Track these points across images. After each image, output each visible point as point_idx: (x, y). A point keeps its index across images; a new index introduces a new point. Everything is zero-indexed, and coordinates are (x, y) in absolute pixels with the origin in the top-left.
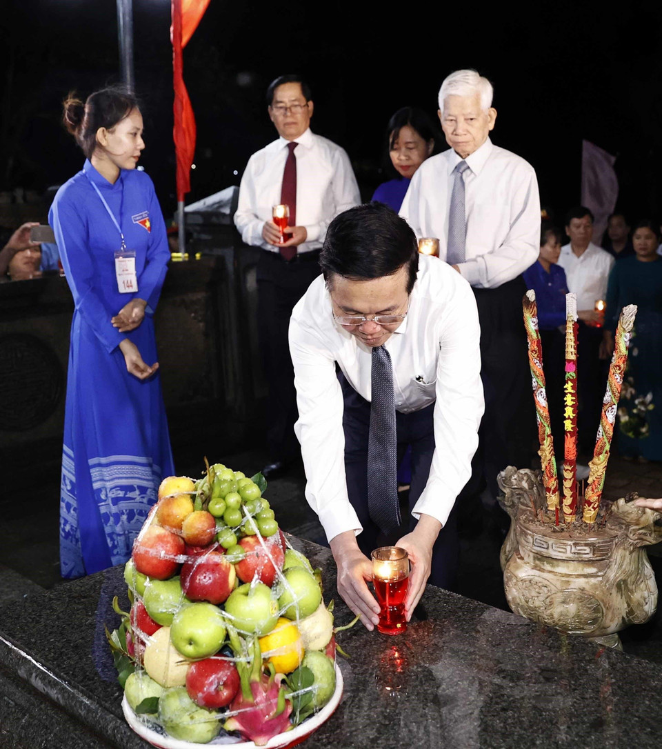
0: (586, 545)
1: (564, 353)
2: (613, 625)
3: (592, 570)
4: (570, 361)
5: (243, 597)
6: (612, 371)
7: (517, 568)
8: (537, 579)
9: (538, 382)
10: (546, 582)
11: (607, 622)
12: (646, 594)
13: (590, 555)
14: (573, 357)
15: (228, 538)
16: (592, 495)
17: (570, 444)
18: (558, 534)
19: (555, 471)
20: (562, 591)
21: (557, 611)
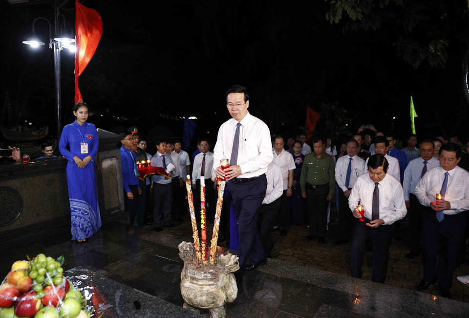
0: (209, 273)
1: (200, 199)
2: (221, 303)
3: (212, 283)
4: (202, 202)
5: (42, 313)
6: (217, 206)
7: (184, 282)
8: (191, 287)
9: (192, 210)
10: (194, 288)
11: (218, 303)
12: (232, 291)
13: (211, 277)
14: (204, 201)
15: (38, 288)
16: (212, 253)
17: (203, 233)
18: (199, 269)
19: (199, 244)
20: (200, 291)
21: (199, 299)
